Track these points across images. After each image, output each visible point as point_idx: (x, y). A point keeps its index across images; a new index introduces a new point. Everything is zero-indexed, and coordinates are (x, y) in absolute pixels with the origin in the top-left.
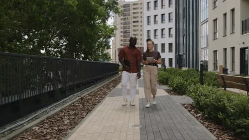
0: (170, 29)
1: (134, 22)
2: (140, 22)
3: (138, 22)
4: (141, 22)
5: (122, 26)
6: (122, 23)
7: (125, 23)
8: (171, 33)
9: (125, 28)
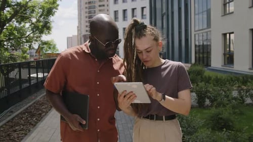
0: (143, 8)
1: (100, 6)
2: (106, 6)
3: (104, 6)
4: (108, 5)
5: (87, 10)
6: (86, 8)
7: (90, 8)
8: (144, 14)
9: (90, 12)
